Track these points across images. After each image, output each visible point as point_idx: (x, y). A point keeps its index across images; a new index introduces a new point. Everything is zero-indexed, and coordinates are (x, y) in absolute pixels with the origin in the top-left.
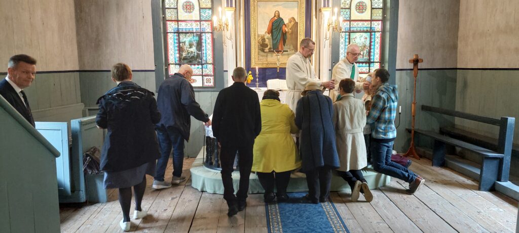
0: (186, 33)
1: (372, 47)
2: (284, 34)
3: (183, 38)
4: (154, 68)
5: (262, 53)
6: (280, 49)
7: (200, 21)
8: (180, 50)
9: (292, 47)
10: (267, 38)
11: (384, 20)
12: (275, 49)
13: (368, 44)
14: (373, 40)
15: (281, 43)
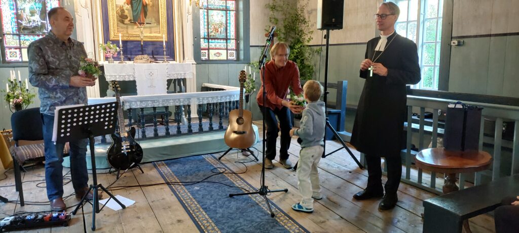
1: (228, 25)
2: (145, 6)
3: (22, 4)
5: (122, 25)
6: (141, 21)
8: (18, 17)
9: (153, 20)
10: (127, 9)
11: (237, 0)
12: (136, 21)
13: (224, 22)
14: (228, 18)
15: (142, 16)
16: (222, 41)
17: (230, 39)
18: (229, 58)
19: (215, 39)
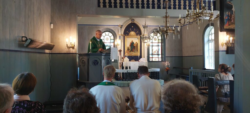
2: (134, 46)
5: (128, 52)
6: (133, 51)
7: (110, 43)
9: (136, 50)
11: (162, 43)
12: (132, 50)
14: (159, 48)
15: (133, 49)
16: (157, 55)
17: (159, 55)
18: (159, 60)
19: (154, 55)
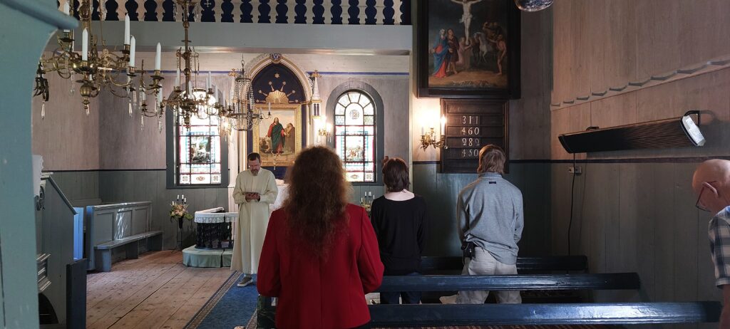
0: (197, 136)
1: (366, 148)
2: (283, 137)
3: (194, 140)
4: (165, 168)
6: (279, 150)
7: (210, 126)
8: (191, 151)
9: (290, 149)
11: (375, 126)
12: (275, 150)
13: (362, 146)
14: (366, 143)
15: (280, 145)
16: (359, 164)
17: (367, 162)
18: (366, 180)
19: (352, 162)
